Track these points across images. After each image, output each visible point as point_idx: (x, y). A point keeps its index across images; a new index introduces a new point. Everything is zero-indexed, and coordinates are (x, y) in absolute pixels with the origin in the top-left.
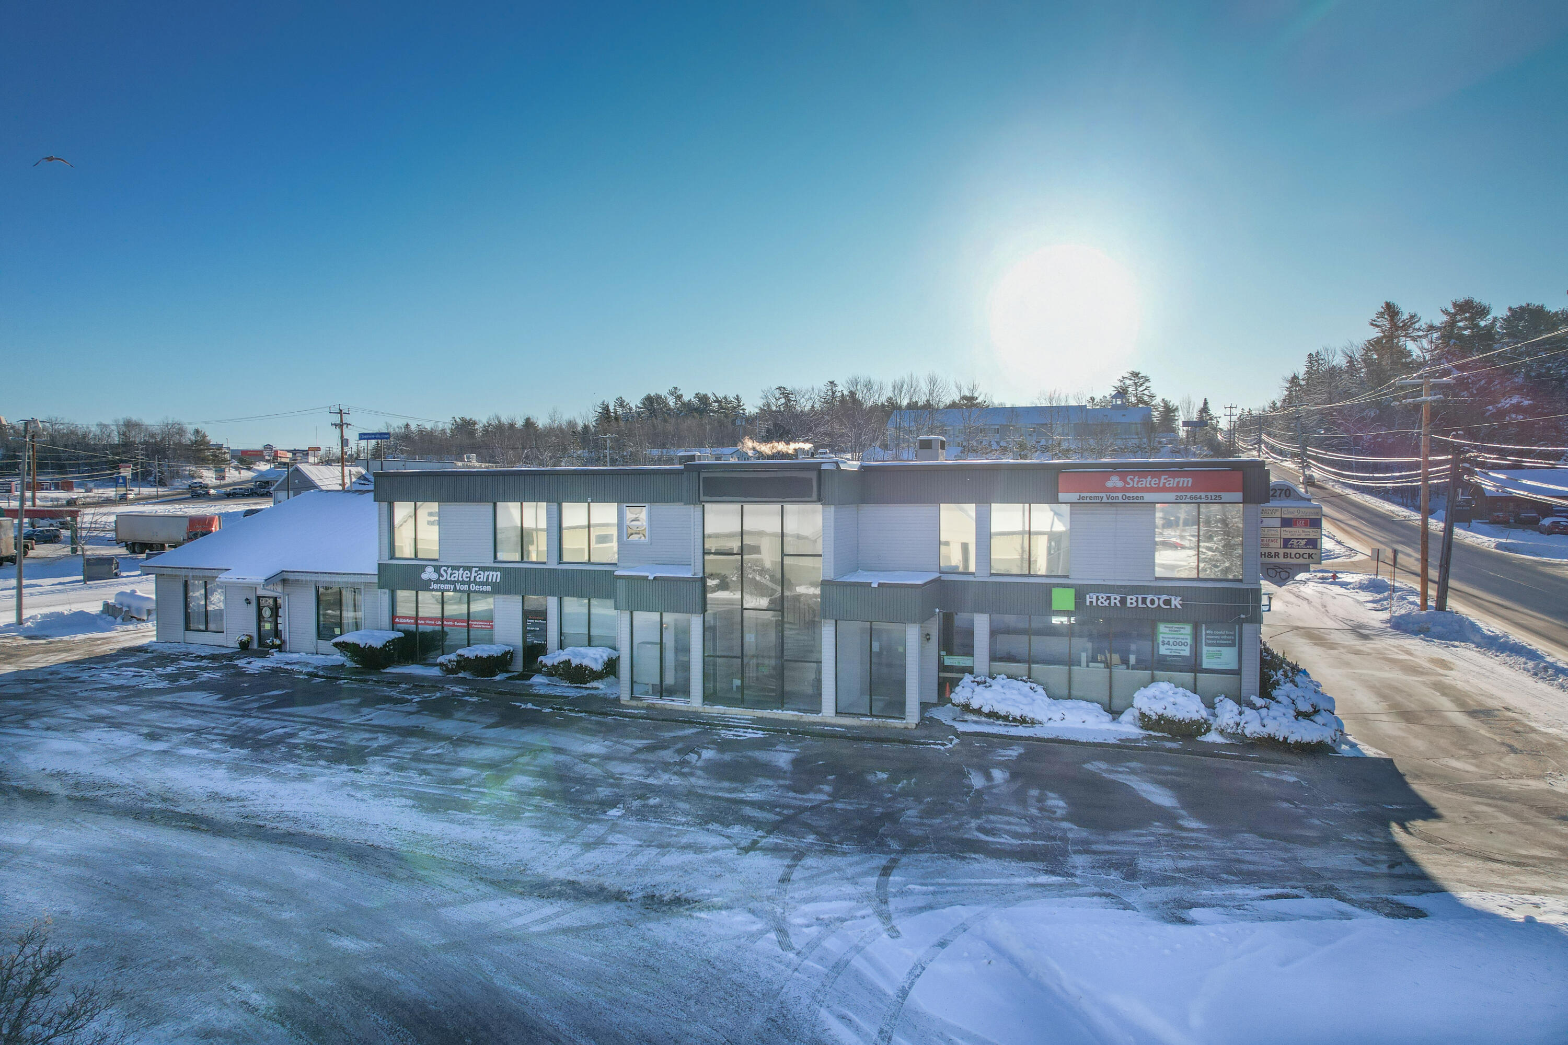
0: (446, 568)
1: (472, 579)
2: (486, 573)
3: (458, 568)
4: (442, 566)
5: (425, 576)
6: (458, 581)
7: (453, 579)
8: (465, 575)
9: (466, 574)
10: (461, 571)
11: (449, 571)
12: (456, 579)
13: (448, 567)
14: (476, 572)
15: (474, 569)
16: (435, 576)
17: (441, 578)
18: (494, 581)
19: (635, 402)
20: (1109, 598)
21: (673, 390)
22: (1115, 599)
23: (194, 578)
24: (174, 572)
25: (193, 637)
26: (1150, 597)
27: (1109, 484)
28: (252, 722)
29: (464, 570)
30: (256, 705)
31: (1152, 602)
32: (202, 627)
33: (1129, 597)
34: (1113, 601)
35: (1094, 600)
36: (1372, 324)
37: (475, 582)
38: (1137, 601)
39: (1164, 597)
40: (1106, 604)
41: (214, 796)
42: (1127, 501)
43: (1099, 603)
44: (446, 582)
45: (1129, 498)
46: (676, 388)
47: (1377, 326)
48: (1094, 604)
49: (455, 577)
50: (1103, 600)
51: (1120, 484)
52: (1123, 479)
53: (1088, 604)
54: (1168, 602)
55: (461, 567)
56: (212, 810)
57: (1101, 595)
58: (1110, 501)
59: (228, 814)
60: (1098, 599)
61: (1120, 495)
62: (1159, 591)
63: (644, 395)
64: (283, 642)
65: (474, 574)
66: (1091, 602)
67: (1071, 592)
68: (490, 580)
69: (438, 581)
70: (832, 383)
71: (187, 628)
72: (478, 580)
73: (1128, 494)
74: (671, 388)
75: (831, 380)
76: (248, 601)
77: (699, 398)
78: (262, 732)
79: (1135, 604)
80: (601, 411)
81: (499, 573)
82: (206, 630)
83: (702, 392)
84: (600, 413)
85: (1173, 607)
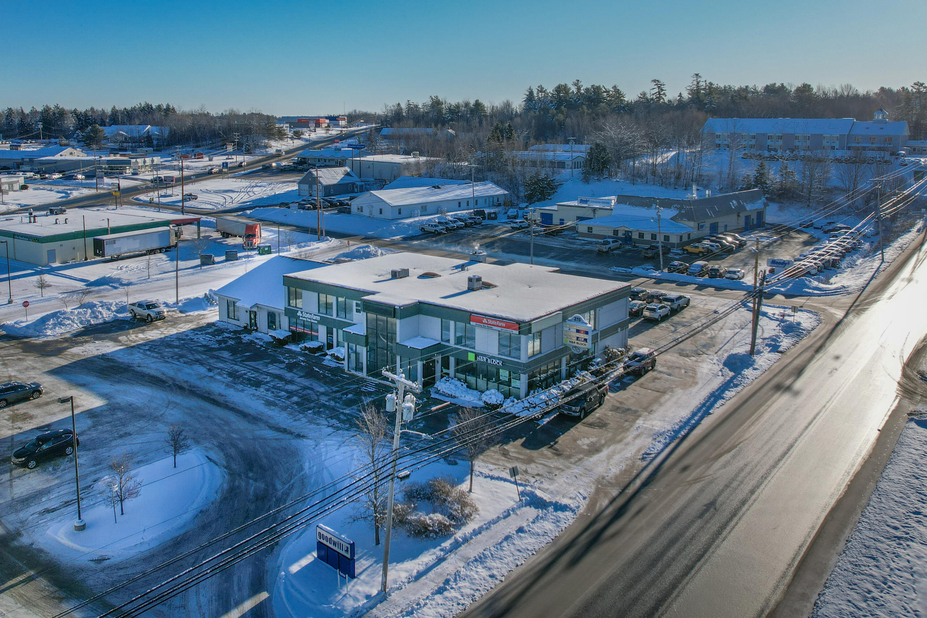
5: (298, 314)
16: (301, 315)
24: (223, 297)
25: (230, 321)
27: (483, 321)
28: (236, 367)
30: (240, 359)
41: (220, 394)
46: (578, 81)
51: (486, 322)
56: (218, 398)
59: (221, 399)
63: (556, 85)
64: (257, 328)
67: (474, 355)
69: (302, 317)
71: (228, 317)
76: (247, 312)
78: (238, 372)
81: (319, 318)
82: (234, 318)
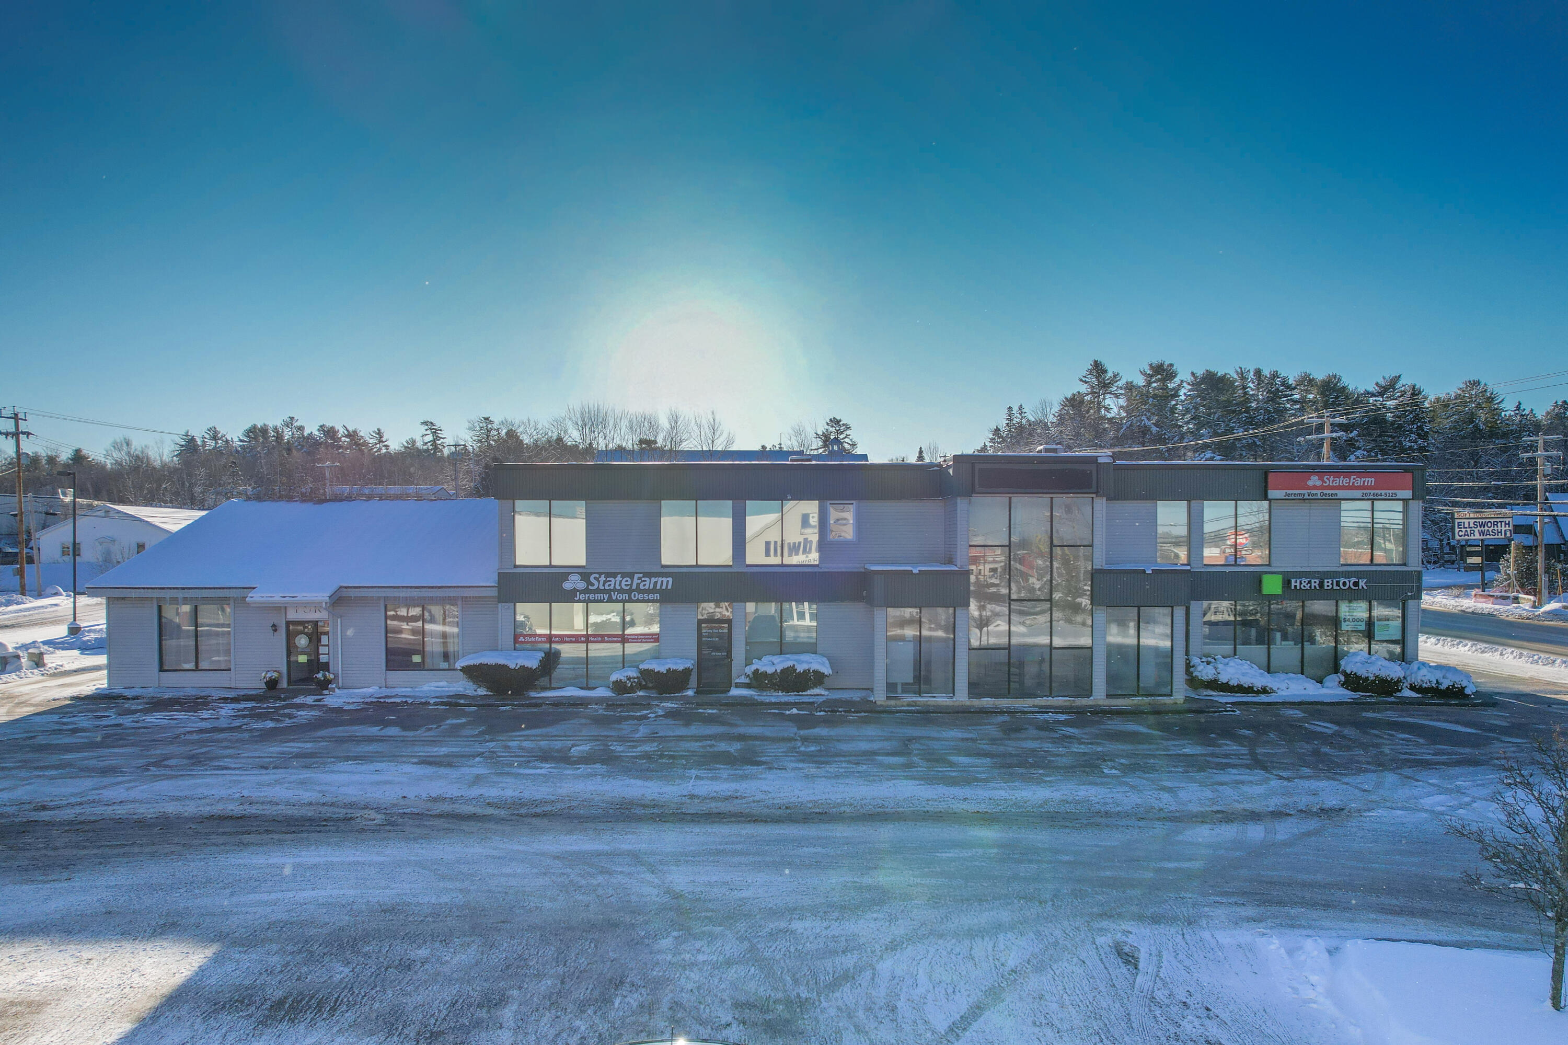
0: (598, 576)
1: (634, 587)
2: (653, 580)
3: (614, 575)
4: (592, 573)
5: (567, 586)
6: (614, 590)
7: (607, 588)
8: (623, 583)
9: (626, 582)
10: (619, 578)
11: (602, 579)
12: (612, 587)
13: (600, 574)
14: (639, 578)
15: (636, 576)
16: (582, 585)
17: (590, 587)
18: (664, 587)
19: (235, 433)
20: (1310, 582)
21: (289, 420)
22: (1315, 583)
23: (174, 601)
24: (143, 594)
25: (171, 679)
26: (1342, 580)
27: (1310, 483)
29: (623, 577)
31: (1344, 584)
32: (191, 666)
33: (1326, 581)
34: (1313, 584)
35: (1298, 584)
36: (1081, 380)
37: (638, 590)
38: (1332, 584)
39: (1353, 580)
40: (1308, 587)
42: (1324, 497)
43: (1302, 586)
44: (598, 591)
45: (1326, 495)
46: (292, 418)
47: (1086, 382)
48: (1298, 588)
49: (610, 585)
50: (1305, 584)
51: (1319, 483)
52: (1321, 479)
53: (1293, 588)
54: (1356, 584)
55: (619, 573)
57: (1304, 579)
58: (1310, 497)
60: (1301, 583)
61: (1318, 492)
62: (1348, 575)
63: (248, 426)
64: (329, 676)
65: (636, 581)
66: (1295, 586)
67: (1280, 577)
68: (658, 587)
69: (586, 591)
70: (487, 419)
71: (161, 669)
72: (641, 587)
73: (1325, 492)
74: (286, 418)
75: (486, 416)
76: (275, 628)
77: (324, 431)
79: (1331, 586)
80: (184, 443)
81: (670, 580)
82: (197, 669)
83: (329, 424)
84: (182, 446)
85: (1360, 588)
